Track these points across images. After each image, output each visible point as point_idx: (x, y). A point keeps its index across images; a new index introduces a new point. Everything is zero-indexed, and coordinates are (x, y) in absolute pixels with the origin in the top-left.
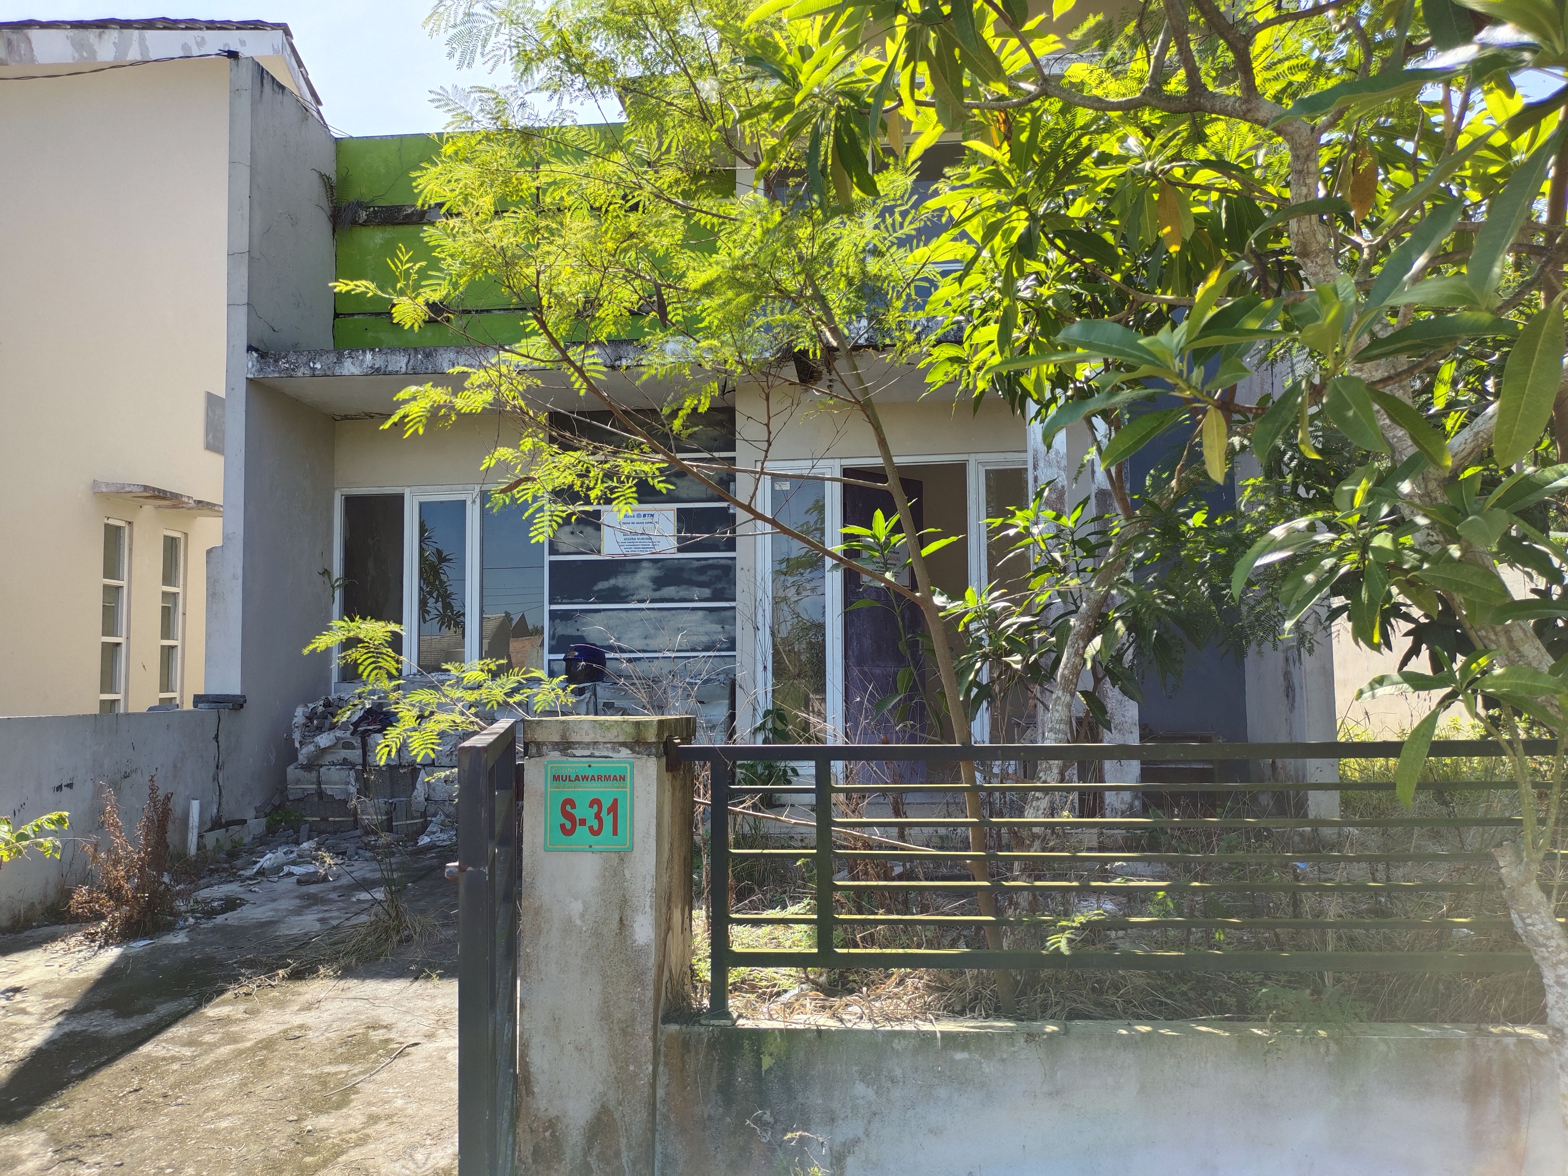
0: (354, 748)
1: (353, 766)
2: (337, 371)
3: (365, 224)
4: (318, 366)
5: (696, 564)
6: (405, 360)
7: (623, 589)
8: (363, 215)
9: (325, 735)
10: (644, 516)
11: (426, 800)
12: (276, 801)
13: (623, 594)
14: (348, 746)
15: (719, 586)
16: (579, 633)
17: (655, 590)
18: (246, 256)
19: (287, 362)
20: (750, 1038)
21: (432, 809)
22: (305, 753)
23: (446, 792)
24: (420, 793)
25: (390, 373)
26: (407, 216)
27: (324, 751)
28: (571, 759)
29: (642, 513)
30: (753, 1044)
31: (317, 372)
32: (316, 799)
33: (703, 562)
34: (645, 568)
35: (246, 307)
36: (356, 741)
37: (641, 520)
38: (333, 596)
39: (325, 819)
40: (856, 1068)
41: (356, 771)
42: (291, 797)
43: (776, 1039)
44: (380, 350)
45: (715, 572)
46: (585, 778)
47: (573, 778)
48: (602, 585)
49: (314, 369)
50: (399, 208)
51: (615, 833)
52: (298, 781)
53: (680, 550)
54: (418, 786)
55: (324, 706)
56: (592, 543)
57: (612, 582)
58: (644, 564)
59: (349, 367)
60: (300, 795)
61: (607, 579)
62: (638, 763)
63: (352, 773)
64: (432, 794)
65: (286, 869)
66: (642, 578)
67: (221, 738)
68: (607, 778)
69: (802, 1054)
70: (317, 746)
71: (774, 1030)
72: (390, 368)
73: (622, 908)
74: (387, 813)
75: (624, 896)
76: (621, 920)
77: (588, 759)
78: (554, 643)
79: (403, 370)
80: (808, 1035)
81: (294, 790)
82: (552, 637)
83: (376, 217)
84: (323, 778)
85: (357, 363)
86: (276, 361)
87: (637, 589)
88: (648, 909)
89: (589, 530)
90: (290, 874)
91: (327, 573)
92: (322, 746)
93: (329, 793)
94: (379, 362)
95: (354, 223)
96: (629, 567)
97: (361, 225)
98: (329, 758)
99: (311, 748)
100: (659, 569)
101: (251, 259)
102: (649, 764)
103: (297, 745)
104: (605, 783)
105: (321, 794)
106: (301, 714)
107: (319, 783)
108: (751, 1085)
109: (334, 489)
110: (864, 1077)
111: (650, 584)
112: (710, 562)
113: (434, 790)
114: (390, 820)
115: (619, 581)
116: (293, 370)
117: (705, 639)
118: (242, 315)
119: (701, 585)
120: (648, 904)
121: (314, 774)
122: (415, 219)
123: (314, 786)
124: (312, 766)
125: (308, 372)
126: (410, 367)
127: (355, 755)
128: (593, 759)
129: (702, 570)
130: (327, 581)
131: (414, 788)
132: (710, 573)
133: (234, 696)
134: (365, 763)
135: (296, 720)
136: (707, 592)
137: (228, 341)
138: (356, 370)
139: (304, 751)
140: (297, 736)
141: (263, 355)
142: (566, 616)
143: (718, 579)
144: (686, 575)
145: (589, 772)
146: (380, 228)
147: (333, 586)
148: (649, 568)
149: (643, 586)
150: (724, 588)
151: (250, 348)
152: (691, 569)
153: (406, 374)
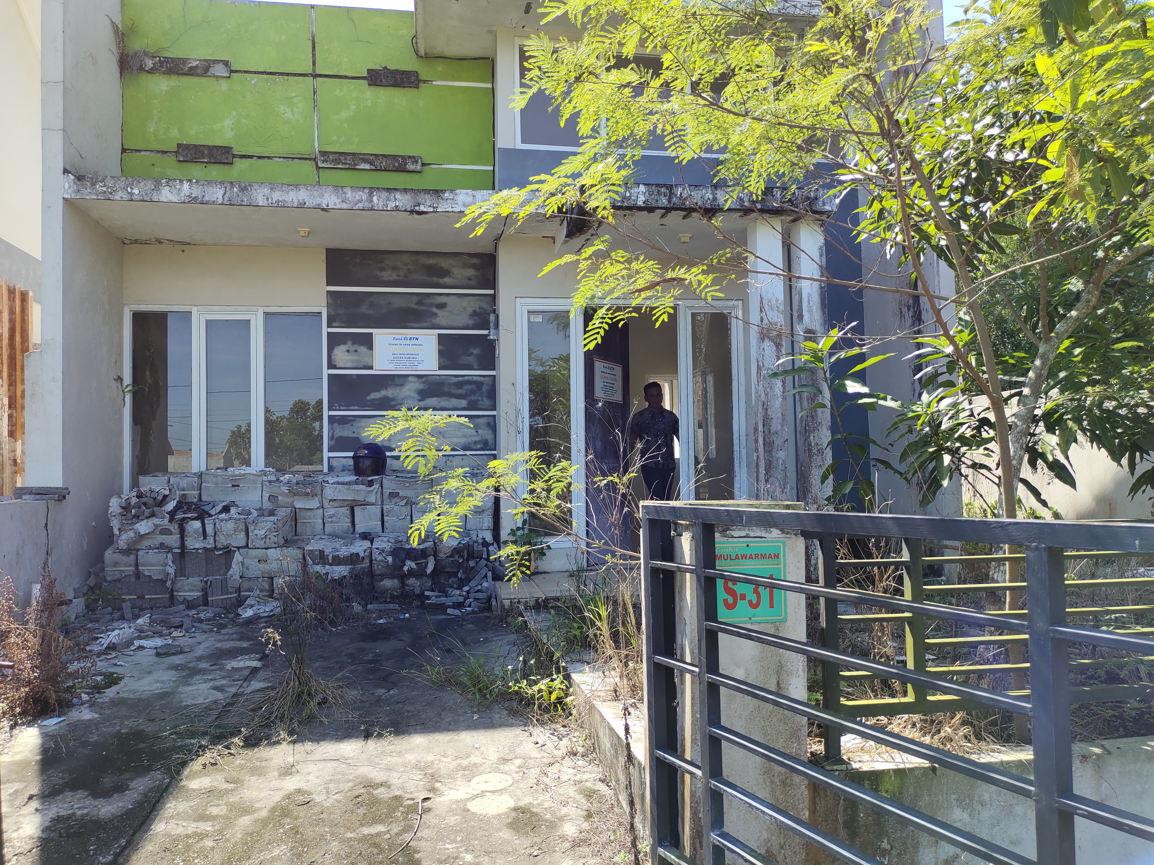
0: (171, 533)
1: (170, 549)
2: (155, 198)
3: (151, 71)
4: (136, 191)
5: (455, 380)
6: (222, 192)
7: (393, 399)
8: (149, 64)
9: (144, 523)
10: (410, 339)
11: (241, 577)
12: (92, 581)
13: (393, 403)
14: (165, 532)
15: (473, 398)
16: (355, 435)
17: (420, 400)
18: (61, 86)
19: (105, 186)
20: (869, 779)
21: (246, 585)
22: (123, 540)
23: (259, 570)
24: (235, 570)
25: (207, 203)
26: (191, 68)
27: (142, 537)
28: (730, 540)
29: (409, 337)
30: (872, 784)
31: (135, 197)
32: (133, 579)
33: (460, 379)
34: (411, 382)
35: (61, 133)
36: (174, 528)
37: (408, 342)
38: (124, 400)
39: (141, 597)
40: (954, 797)
41: (173, 554)
42: (109, 579)
43: (890, 778)
44: (197, 181)
45: (470, 387)
46: (744, 557)
47: (733, 557)
48: (375, 395)
49: (131, 194)
50: (184, 61)
51: (772, 606)
52: (116, 564)
53: (440, 368)
54: (233, 566)
55: (138, 497)
56: (365, 360)
57: (383, 393)
58: (411, 379)
59: (166, 194)
60: (118, 576)
61: (378, 390)
62: (789, 542)
63: (169, 555)
64: (246, 572)
65: (137, 643)
66: (410, 389)
67: (49, 527)
68: (764, 556)
69: (911, 789)
70: (137, 533)
71: (889, 770)
72: (207, 198)
73: (779, 673)
74: (202, 590)
75: (780, 662)
76: (778, 683)
77: (746, 539)
78: (333, 443)
79: (220, 201)
80: (917, 772)
81: (111, 572)
82: (331, 438)
83: (162, 66)
84: (141, 561)
85: (175, 192)
86: (93, 184)
87: (403, 399)
88: (801, 672)
89: (363, 349)
90: (141, 648)
91: (120, 379)
92: (142, 532)
93: (147, 573)
94: (196, 192)
95: (142, 69)
96: (397, 381)
97: (147, 72)
98: (146, 543)
99: (131, 534)
100: (424, 383)
101: (65, 88)
102: (798, 543)
103: (116, 532)
104: (762, 561)
105: (138, 575)
106: (115, 504)
107: (137, 565)
108: (871, 818)
109: (124, 305)
110: (960, 802)
111: (416, 395)
112: (466, 378)
113: (247, 568)
114: (205, 596)
115: (389, 392)
116: (111, 193)
117: (462, 441)
118: (58, 139)
119: (459, 397)
120: (801, 668)
121: (132, 557)
122: (199, 71)
123: (132, 568)
124: (131, 550)
125: (126, 197)
126: (226, 199)
127: (173, 540)
128: (750, 539)
129: (459, 385)
130: (120, 387)
131: (229, 567)
132: (466, 387)
133: (57, 488)
134: (183, 546)
135: (111, 510)
136: (464, 403)
137: (43, 163)
138: (174, 198)
139: (124, 537)
140: (115, 524)
141: (80, 178)
142: (344, 421)
143: (473, 392)
144: (446, 389)
145: (748, 552)
146: (165, 76)
147: (123, 391)
148: (415, 382)
149: (409, 397)
150: (478, 400)
151: (66, 171)
152: (450, 384)
153: (222, 204)
